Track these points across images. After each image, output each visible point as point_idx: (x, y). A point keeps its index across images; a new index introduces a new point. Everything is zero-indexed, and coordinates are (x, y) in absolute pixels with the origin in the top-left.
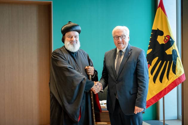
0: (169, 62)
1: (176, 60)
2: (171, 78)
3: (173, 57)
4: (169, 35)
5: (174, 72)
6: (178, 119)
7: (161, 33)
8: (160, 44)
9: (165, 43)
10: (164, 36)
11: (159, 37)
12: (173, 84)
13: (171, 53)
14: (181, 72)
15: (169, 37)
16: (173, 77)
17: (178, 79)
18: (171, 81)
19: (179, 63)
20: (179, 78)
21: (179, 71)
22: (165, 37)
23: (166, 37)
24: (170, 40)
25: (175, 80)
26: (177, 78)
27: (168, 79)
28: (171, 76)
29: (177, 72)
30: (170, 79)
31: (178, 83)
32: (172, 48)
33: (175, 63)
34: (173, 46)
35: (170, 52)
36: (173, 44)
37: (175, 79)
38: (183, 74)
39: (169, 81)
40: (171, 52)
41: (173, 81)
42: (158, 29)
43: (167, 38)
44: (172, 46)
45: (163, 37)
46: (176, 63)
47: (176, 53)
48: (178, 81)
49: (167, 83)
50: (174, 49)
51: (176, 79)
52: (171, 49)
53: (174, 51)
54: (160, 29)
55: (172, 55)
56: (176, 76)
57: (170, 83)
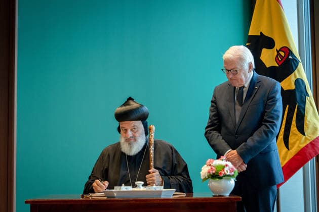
1: (304, 103)
2: (294, 143)
3: (298, 95)
4: (287, 47)
5: (301, 129)
8: (267, 67)
9: (278, 66)
10: (275, 48)
11: (264, 51)
13: (293, 87)
15: (287, 50)
16: (298, 142)
17: (310, 146)
18: (294, 151)
19: (311, 108)
20: (312, 144)
21: (311, 126)
22: (278, 52)
23: (281, 50)
24: (290, 57)
25: (304, 148)
26: (308, 142)
27: (287, 147)
28: (294, 140)
29: (308, 131)
30: (293, 146)
31: (310, 154)
32: (295, 76)
33: (301, 110)
34: (296, 71)
35: (291, 83)
36: (296, 67)
37: (303, 146)
39: (290, 151)
40: (293, 83)
41: (299, 149)
42: (261, 33)
43: (282, 54)
44: (294, 71)
45: (273, 52)
46: (304, 110)
47: (303, 87)
48: (310, 150)
49: (284, 158)
50: (298, 77)
51: (307, 146)
52: (292, 78)
53: (298, 82)
54: (266, 34)
55: (295, 89)
56: (306, 139)
57: (292, 156)
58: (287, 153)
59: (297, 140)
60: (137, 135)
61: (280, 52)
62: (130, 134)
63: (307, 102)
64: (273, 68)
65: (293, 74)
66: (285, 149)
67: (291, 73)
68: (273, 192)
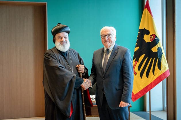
0: (154, 58)
1: (161, 57)
2: (156, 74)
3: (159, 54)
4: (154, 34)
5: (159, 68)
6: (163, 110)
7: (148, 32)
8: (147, 42)
9: (150, 42)
10: (150, 34)
11: (145, 35)
12: (158, 79)
13: (157, 51)
14: (165, 68)
15: (155, 36)
16: (158, 73)
17: (163, 75)
18: (156, 76)
19: (164, 59)
20: (164, 74)
21: (163, 67)
22: (151, 36)
24: (156, 38)
25: (160, 75)
26: (162, 73)
27: (154, 75)
28: (157, 72)
31: (163, 78)
32: (158, 46)
34: (158, 44)
35: (156, 49)
36: (158, 42)
37: (160, 74)
38: (168, 70)
39: (155, 76)
41: (159, 76)
42: (144, 28)
43: (153, 37)
44: (157, 44)
45: (149, 36)
46: (161, 60)
47: (161, 50)
49: (153, 79)
50: (159, 46)
51: (161, 75)
52: (156, 47)
53: (159, 49)
54: (146, 29)
55: (157, 52)
56: (161, 72)
57: (155, 78)
58: (153, 77)
59: (158, 72)
61: (152, 36)
63: (162, 56)
65: (157, 45)
67: (156, 45)
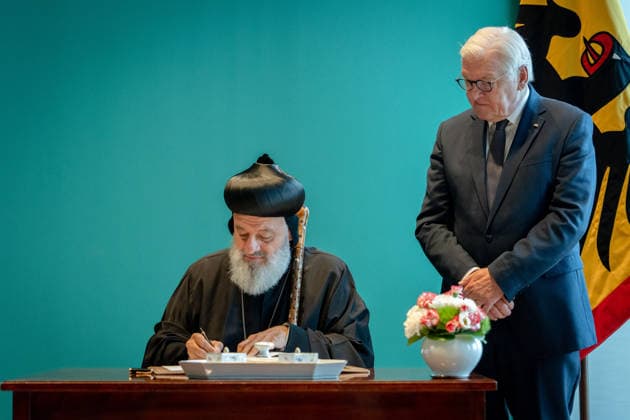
0: (608, 169)
2: (622, 256)
4: (607, 33)
7: (569, 24)
8: (563, 77)
9: (586, 75)
10: (581, 34)
11: (556, 40)
13: (622, 126)
15: (609, 41)
22: (587, 43)
23: (593, 40)
24: (616, 56)
27: (606, 263)
28: (622, 248)
30: (619, 263)
32: (626, 100)
35: (616, 116)
39: (613, 272)
40: (622, 117)
42: (549, 1)
43: (598, 49)
44: (623, 88)
45: (576, 46)
49: (598, 290)
52: (619, 105)
54: (561, 2)
55: (625, 131)
57: (615, 285)
58: (604, 277)
59: (629, 247)
60: (270, 248)
61: (593, 45)
62: (255, 245)
64: (574, 81)
65: (622, 94)
66: (600, 269)
67: (618, 93)
68: (571, 368)
